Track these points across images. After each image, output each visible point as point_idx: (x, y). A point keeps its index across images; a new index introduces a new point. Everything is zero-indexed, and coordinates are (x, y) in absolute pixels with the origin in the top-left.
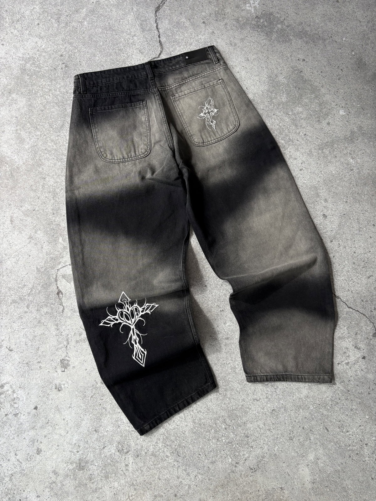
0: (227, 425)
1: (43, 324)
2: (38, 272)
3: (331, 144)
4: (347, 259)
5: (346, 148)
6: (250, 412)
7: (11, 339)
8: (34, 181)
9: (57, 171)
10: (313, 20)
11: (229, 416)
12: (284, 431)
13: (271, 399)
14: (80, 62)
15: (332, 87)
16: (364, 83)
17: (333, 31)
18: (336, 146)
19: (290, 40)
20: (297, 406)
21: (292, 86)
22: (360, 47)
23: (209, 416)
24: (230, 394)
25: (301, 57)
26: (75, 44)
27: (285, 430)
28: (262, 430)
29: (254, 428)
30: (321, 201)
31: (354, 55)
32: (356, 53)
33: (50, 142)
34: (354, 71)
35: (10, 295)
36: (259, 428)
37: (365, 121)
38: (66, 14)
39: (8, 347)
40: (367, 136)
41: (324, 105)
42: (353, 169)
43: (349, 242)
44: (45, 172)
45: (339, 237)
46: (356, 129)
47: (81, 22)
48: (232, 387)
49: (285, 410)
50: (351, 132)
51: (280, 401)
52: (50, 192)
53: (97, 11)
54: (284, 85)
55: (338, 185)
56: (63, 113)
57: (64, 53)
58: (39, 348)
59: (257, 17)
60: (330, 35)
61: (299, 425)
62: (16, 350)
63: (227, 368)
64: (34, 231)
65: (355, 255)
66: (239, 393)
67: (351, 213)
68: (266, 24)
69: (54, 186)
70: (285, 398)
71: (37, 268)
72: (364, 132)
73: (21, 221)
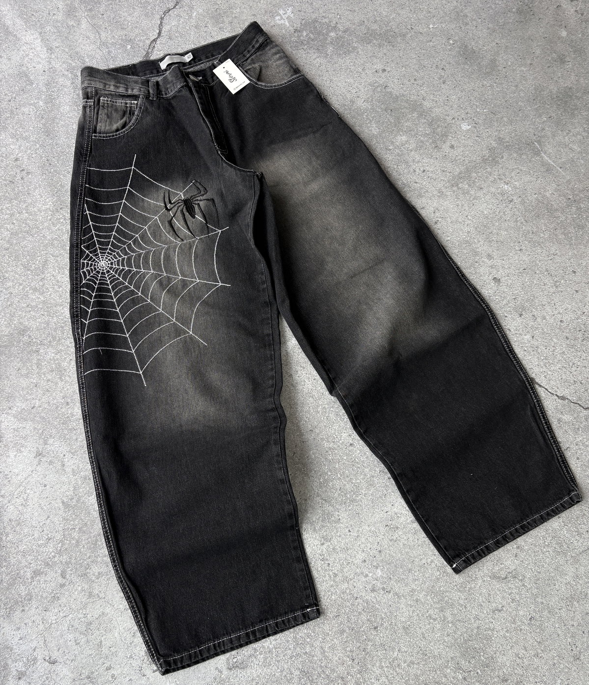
0: (464, 672)
1: (99, 596)
2: (67, 508)
3: (466, 175)
4: (553, 334)
5: (490, 174)
6: (496, 636)
7: (48, 642)
8: (21, 360)
9: (54, 333)
10: (378, 14)
11: (463, 655)
12: (562, 649)
13: (522, 601)
14: (48, 160)
15: (438, 96)
16: (482, 77)
17: (411, 21)
18: (474, 175)
19: (354, 48)
20: (567, 598)
21: (379, 110)
22: (458, 31)
23: (430, 666)
24: (452, 614)
25: (378, 68)
26: (33, 137)
27: (563, 646)
28: (525, 660)
29: (511, 661)
30: (483, 259)
31: (453, 44)
32: (455, 41)
33: (32, 293)
34: (462, 66)
35: (27, 564)
36: (519, 658)
37: (503, 129)
38: (8, 98)
39: (47, 658)
40: (515, 148)
41: (436, 123)
42: (513, 199)
43: (548, 308)
44: (34, 340)
45: (530, 305)
46: (494, 144)
47: (34, 104)
48: (450, 601)
49: (549, 612)
50: (490, 149)
51: (537, 599)
52: (52, 371)
53: (54, 82)
54: (368, 112)
55: (498, 229)
56: (42, 243)
57: (20, 155)
58: (101, 642)
59: (296, 31)
60: (409, 27)
61: (581, 631)
62: (62, 660)
63: (431, 571)
64: (41, 441)
65: (564, 325)
66: (466, 608)
67: (534, 264)
68: (312, 36)
69: (57, 359)
70: (543, 592)
71: (63, 502)
72: (508, 144)
73: (16, 432)
